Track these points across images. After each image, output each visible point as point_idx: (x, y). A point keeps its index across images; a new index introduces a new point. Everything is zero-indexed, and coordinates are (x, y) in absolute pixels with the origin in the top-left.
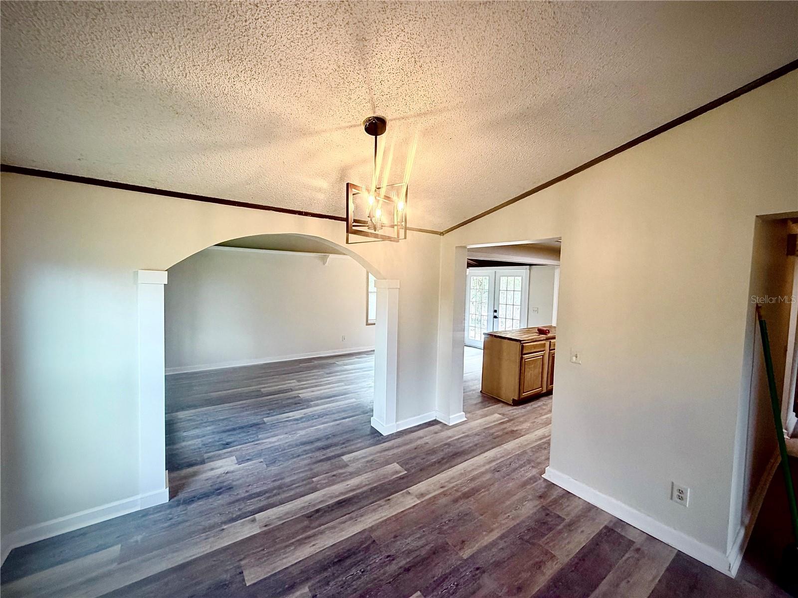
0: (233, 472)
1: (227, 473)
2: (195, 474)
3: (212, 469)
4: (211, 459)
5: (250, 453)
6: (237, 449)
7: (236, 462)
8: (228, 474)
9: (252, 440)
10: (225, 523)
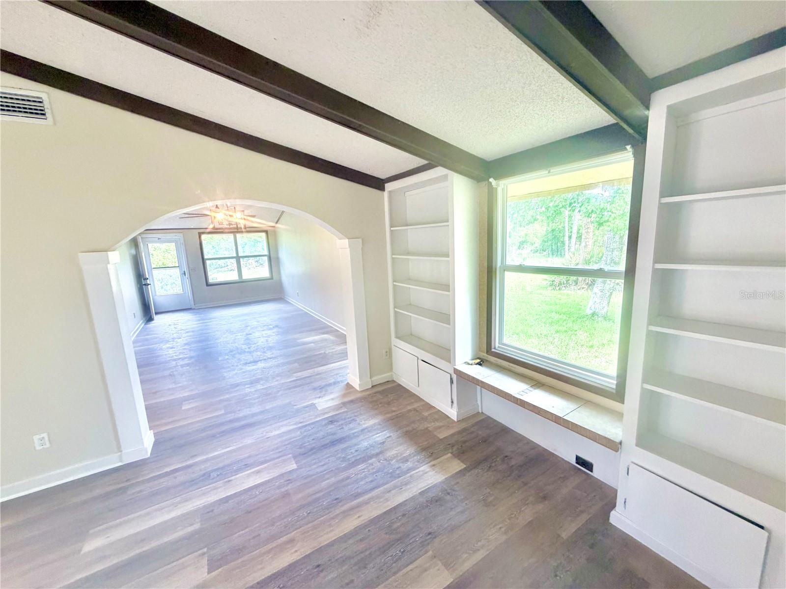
0: (316, 398)
1: (320, 397)
2: (344, 396)
3: (333, 399)
4: (338, 407)
5: (305, 413)
6: (320, 417)
7: (316, 405)
8: (318, 396)
9: (307, 428)
10: (311, 376)
